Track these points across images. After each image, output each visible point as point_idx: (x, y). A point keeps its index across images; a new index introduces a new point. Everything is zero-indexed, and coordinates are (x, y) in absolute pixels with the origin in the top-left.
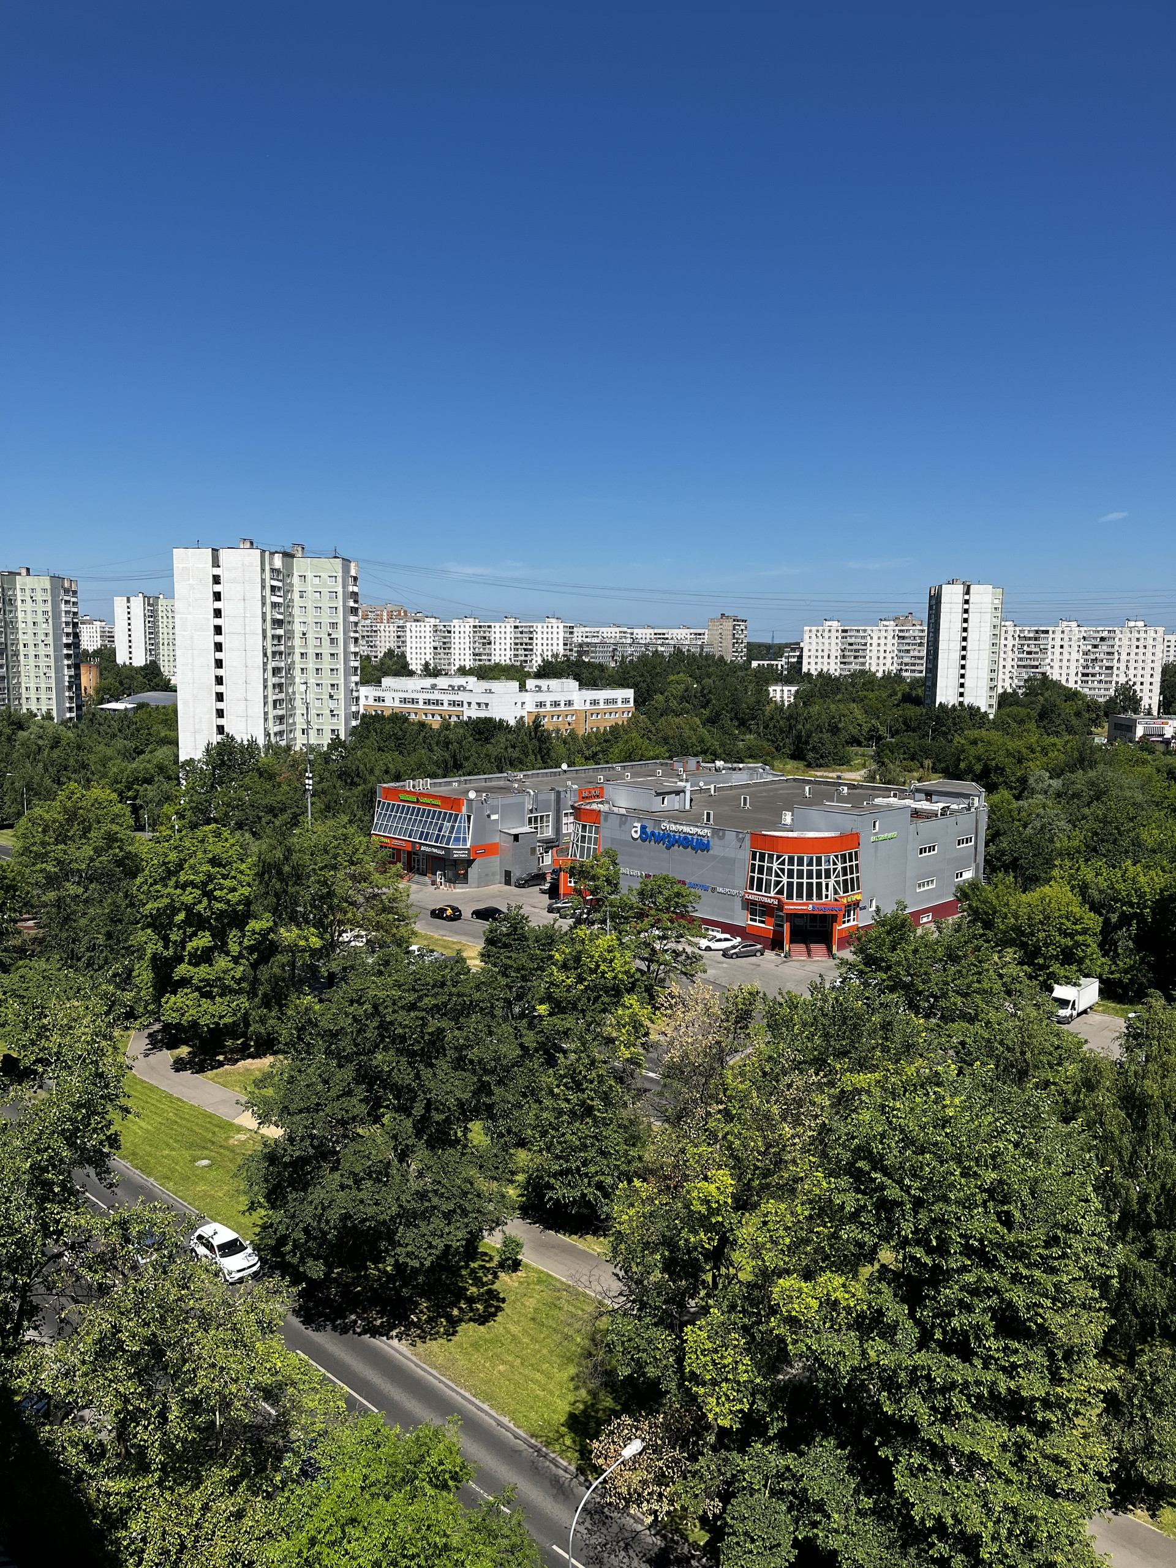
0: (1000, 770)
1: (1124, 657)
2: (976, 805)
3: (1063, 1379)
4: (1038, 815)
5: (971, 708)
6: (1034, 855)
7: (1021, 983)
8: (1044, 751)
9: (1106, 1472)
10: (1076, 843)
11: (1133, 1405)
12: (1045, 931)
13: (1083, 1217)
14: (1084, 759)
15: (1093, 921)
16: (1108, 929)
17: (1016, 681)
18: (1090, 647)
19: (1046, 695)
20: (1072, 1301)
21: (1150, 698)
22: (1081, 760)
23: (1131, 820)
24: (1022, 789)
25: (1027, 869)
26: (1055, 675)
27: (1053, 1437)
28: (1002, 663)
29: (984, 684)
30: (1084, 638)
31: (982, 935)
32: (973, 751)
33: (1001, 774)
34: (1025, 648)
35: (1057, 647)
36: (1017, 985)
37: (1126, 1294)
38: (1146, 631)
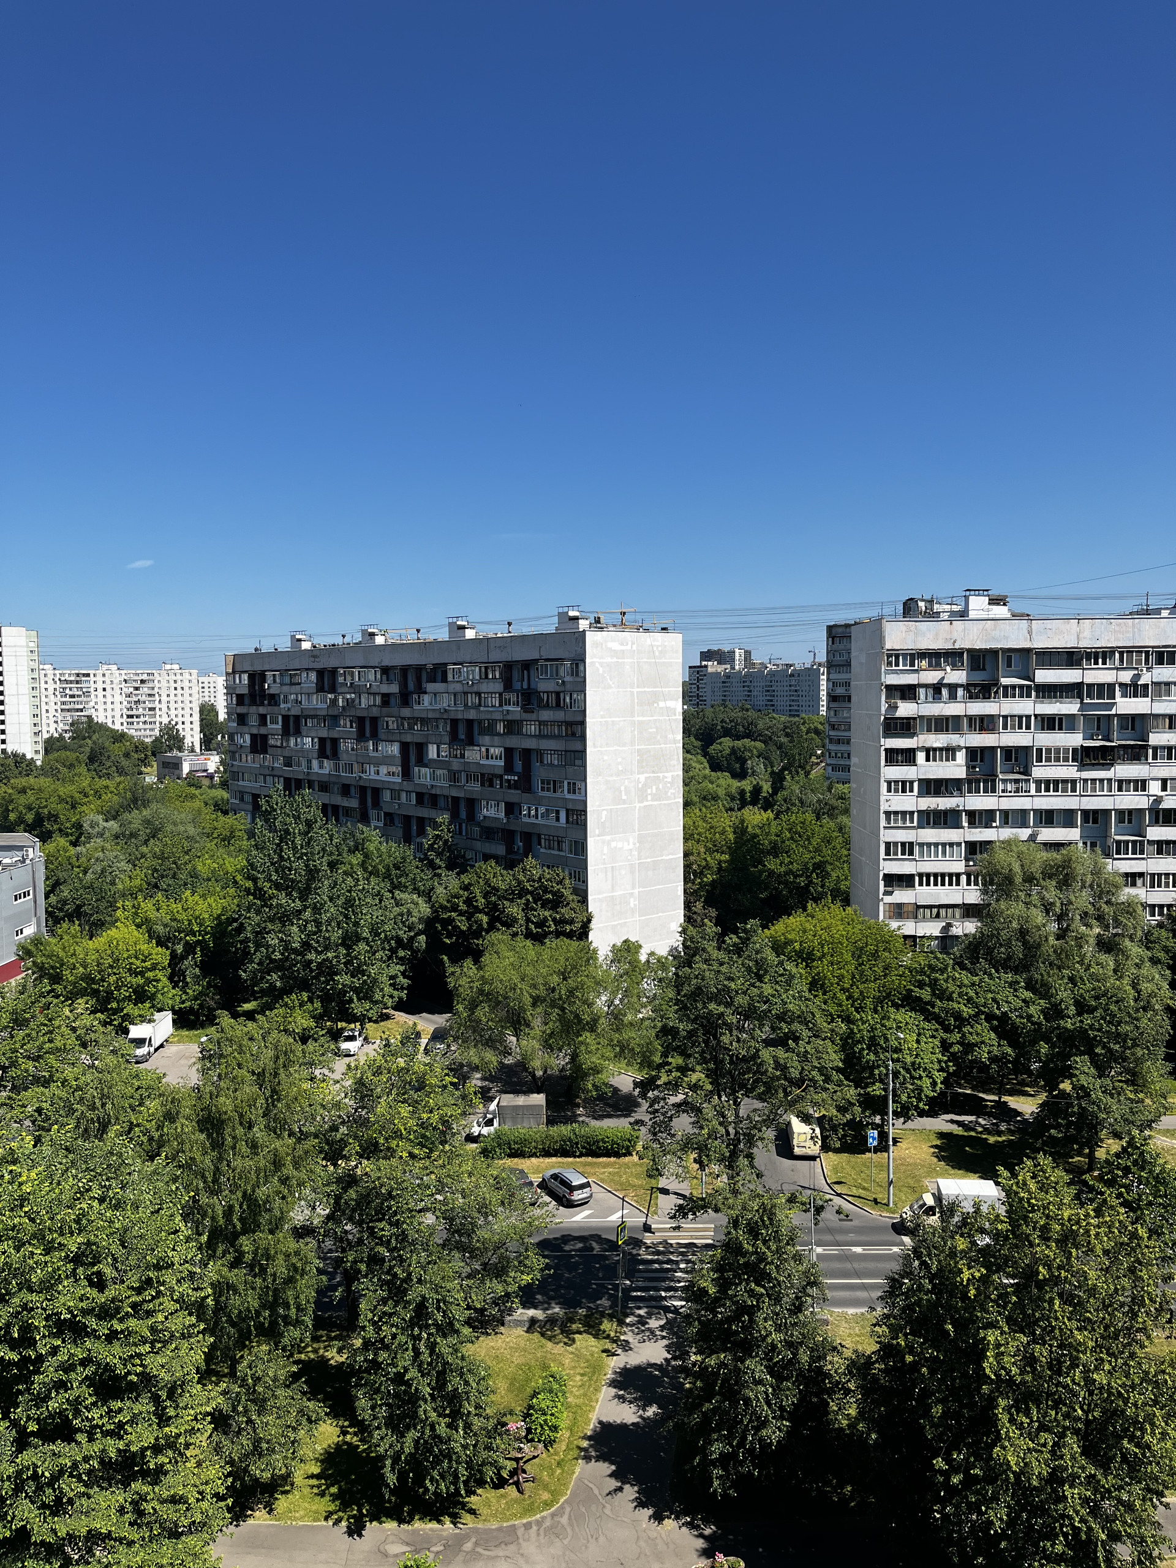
0: (54, 817)
1: (164, 698)
2: (31, 856)
3: (170, 1418)
4: (97, 859)
5: (15, 755)
6: (97, 900)
7: (95, 1032)
8: (98, 795)
9: (222, 1490)
10: (138, 882)
11: (238, 1414)
12: (115, 974)
13: (174, 1250)
14: (137, 799)
15: (161, 955)
16: (175, 959)
17: (61, 725)
18: (131, 690)
19: (94, 738)
20: (172, 1336)
21: (192, 736)
22: (135, 800)
23: (187, 853)
24: (78, 836)
25: (92, 915)
26: (100, 717)
27: (167, 1480)
28: (44, 707)
29: (28, 729)
30: (125, 681)
31: (49, 992)
32: (22, 800)
33: (55, 821)
34: (68, 691)
35: (100, 690)
36: (92, 1035)
37: (221, 1309)
38: (181, 674)
